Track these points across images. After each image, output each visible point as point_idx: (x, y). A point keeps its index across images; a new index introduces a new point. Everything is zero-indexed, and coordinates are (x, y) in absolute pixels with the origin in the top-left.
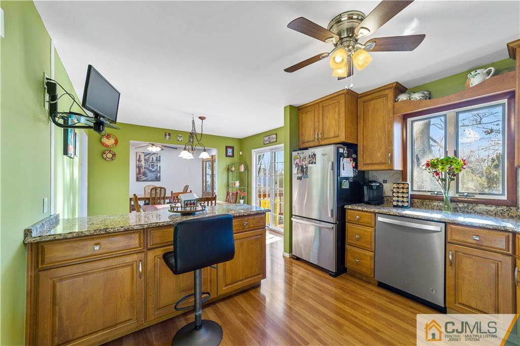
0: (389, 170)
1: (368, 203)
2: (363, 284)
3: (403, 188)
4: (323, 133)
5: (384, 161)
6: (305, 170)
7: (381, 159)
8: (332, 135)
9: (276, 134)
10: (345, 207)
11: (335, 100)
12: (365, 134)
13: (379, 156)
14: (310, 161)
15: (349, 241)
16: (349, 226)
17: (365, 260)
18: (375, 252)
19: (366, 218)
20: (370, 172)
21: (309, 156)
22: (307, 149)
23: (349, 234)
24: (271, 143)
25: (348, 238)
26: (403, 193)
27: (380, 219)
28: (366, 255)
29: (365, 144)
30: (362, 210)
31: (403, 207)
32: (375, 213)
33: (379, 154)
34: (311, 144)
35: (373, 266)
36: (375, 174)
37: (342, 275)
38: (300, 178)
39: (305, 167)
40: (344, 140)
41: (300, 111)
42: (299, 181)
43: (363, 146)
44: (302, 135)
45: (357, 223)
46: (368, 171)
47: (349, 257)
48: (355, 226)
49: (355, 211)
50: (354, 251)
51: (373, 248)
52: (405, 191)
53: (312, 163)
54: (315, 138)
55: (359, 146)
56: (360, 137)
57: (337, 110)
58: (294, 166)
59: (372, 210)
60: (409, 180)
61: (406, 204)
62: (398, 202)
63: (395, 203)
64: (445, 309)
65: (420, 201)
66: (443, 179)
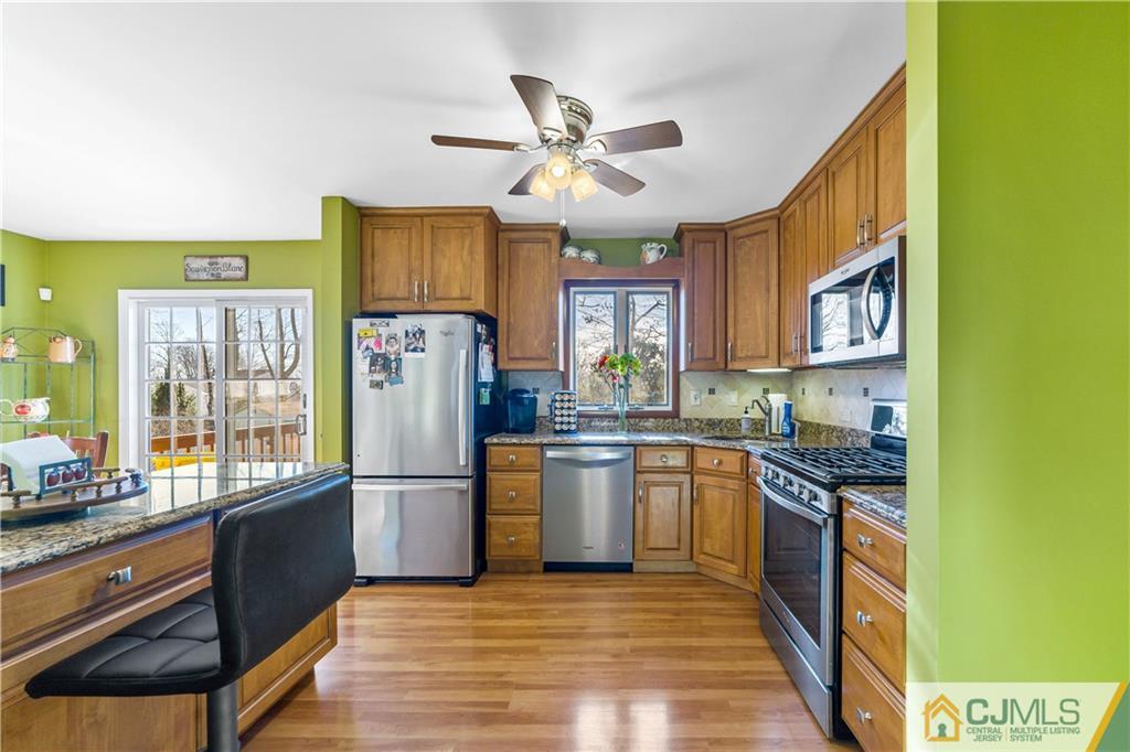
0: (552, 370)
1: (515, 431)
2: (524, 577)
3: (569, 401)
4: (432, 286)
5: (544, 356)
6: (394, 365)
7: (540, 351)
8: (456, 293)
9: (246, 259)
10: (486, 441)
11: (462, 222)
12: (512, 302)
13: (535, 345)
14: (409, 345)
15: (494, 507)
16: (493, 477)
17: (525, 532)
18: (541, 514)
19: (528, 457)
20: (510, 374)
21: (407, 333)
22: (392, 315)
23: (494, 493)
24: (217, 280)
25: (493, 500)
26: (569, 408)
27: (550, 454)
28: (526, 524)
29: (512, 320)
30: (521, 444)
31: (568, 432)
32: (542, 446)
33: (536, 343)
34: (401, 306)
35: (538, 541)
36: (519, 377)
37: (481, 578)
38: (378, 385)
39: (393, 357)
40: (483, 308)
41: (366, 219)
42: (375, 391)
43: (508, 324)
44: (373, 281)
45: (511, 468)
46: (507, 371)
47: (495, 538)
48: (505, 476)
49: (503, 447)
50: (505, 524)
51: (538, 509)
52: (571, 405)
53: (414, 350)
54: (411, 292)
55: (500, 322)
56: (503, 306)
57: (467, 243)
58: (357, 354)
59: (537, 440)
60: (571, 388)
61: (573, 427)
62: (562, 423)
63: (558, 427)
64: (631, 564)
65: (587, 421)
66: (621, 386)
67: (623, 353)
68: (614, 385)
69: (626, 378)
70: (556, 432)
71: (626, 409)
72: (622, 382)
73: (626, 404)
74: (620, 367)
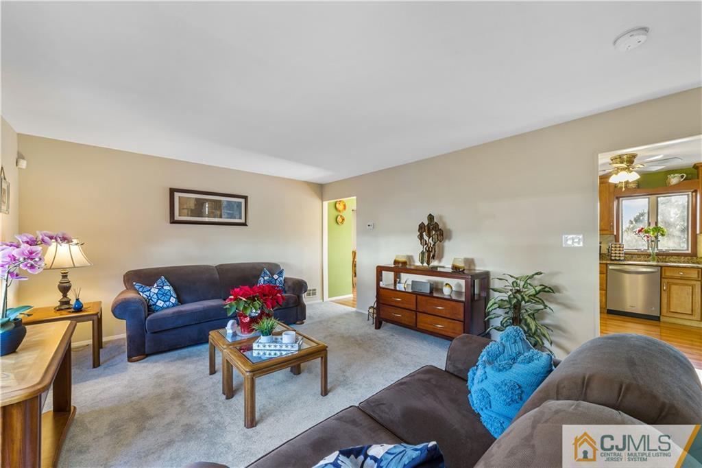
3: (620, 247)
5: (606, 228)
26: (620, 250)
27: (610, 267)
31: (619, 260)
32: (607, 264)
35: (604, 300)
59: (604, 262)
60: (620, 242)
61: (622, 258)
62: (615, 256)
63: (613, 258)
64: (659, 317)
65: (630, 255)
66: (652, 241)
67: (654, 226)
68: (648, 240)
69: (656, 237)
70: (612, 260)
71: (656, 251)
72: (653, 239)
73: (656, 249)
74: (652, 233)
